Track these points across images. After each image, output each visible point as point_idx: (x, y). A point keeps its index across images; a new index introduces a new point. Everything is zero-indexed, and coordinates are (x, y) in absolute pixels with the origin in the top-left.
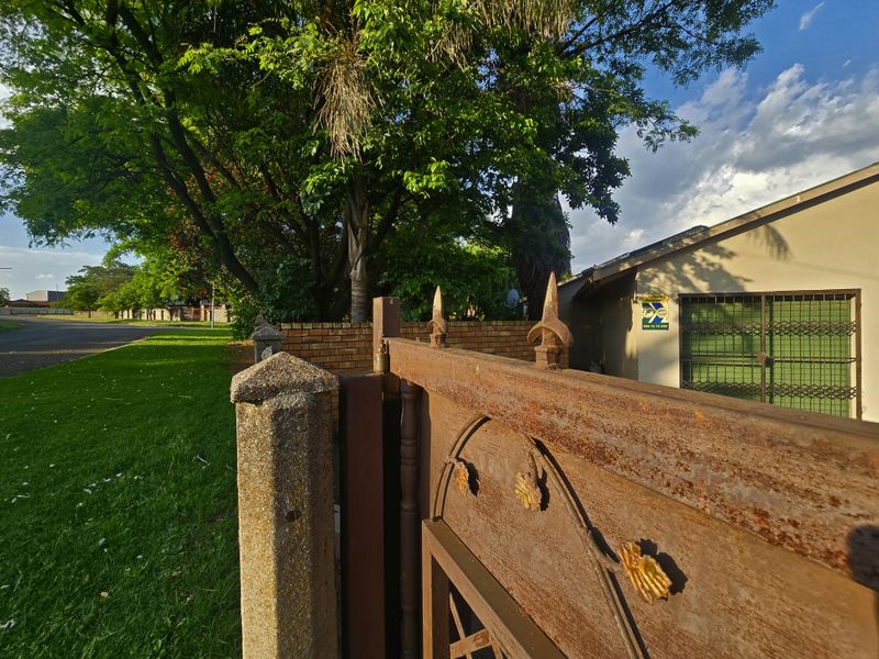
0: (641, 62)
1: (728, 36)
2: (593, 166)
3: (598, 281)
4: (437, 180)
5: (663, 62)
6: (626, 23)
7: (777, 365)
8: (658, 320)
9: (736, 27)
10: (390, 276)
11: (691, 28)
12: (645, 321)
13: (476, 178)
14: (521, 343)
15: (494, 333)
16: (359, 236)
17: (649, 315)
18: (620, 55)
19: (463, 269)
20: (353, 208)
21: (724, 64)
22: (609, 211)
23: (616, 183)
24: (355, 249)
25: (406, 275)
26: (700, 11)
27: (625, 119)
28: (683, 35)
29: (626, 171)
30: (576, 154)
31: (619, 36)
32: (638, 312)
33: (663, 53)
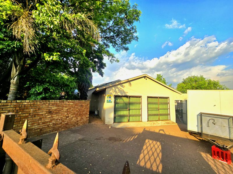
0: (109, 44)
1: (124, 46)
2: (98, 63)
3: (98, 91)
4: (56, 58)
5: (113, 46)
6: (107, 35)
7: (130, 110)
8: (110, 100)
9: (126, 44)
10: (30, 84)
11: (118, 42)
12: (107, 101)
13: (67, 59)
14: (76, 106)
15: (68, 104)
16: (18, 68)
17: (108, 99)
18: (105, 41)
19: (60, 84)
20: (17, 58)
21: (124, 50)
22: (101, 74)
23: (103, 68)
24: (14, 72)
25: (37, 84)
26: (120, 39)
27: (106, 55)
28: (117, 42)
29: (105, 66)
30: (95, 60)
31: (106, 38)
32: (106, 99)
33: (113, 44)
